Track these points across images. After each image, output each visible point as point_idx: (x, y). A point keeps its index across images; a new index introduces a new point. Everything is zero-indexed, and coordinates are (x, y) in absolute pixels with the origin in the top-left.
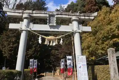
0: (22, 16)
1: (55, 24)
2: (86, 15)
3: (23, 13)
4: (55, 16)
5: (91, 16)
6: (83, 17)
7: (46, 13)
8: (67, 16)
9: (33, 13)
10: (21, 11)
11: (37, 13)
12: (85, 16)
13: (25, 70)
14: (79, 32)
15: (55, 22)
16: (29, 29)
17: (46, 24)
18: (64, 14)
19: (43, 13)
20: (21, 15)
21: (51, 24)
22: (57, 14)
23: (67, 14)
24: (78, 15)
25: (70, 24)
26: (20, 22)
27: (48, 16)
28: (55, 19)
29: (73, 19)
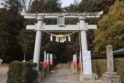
1: (64, 24)
2: (92, 14)
3: (37, 16)
4: (64, 17)
5: (97, 14)
6: (89, 17)
7: (56, 14)
8: (75, 17)
9: (45, 16)
10: (35, 14)
13: (40, 62)
14: (85, 30)
15: (64, 22)
16: (42, 30)
18: (72, 14)
19: (53, 15)
20: (35, 17)
21: (60, 25)
22: (66, 15)
23: (75, 14)
24: (85, 14)
25: (77, 23)
26: (35, 24)
27: (58, 17)
28: (64, 20)
29: (80, 19)
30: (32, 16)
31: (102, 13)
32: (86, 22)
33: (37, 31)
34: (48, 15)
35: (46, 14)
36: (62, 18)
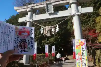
1: (53, 12)
3: (27, 8)
7: (44, 3)
8: (65, 2)
9: (34, 6)
10: (25, 7)
11: (37, 5)
15: (53, 9)
17: (45, 13)
19: (42, 4)
20: (26, 10)
21: (49, 12)
26: (26, 16)
27: (46, 6)
28: (53, 7)
29: (70, 3)
30: (23, 9)
33: (27, 22)
34: (37, 6)
36: (51, 5)
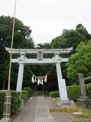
0: (20, 53)
1: (42, 58)
4: (43, 53)
5: (68, 50)
12: (63, 51)
14: (60, 63)
16: (24, 63)
17: (37, 58)
22: (44, 51)
24: (58, 50)
25: (53, 57)
26: (18, 58)
27: (37, 53)
29: (55, 53)
31: (72, 48)
32: (60, 56)
33: (20, 64)
35: (28, 50)
36: (41, 53)
